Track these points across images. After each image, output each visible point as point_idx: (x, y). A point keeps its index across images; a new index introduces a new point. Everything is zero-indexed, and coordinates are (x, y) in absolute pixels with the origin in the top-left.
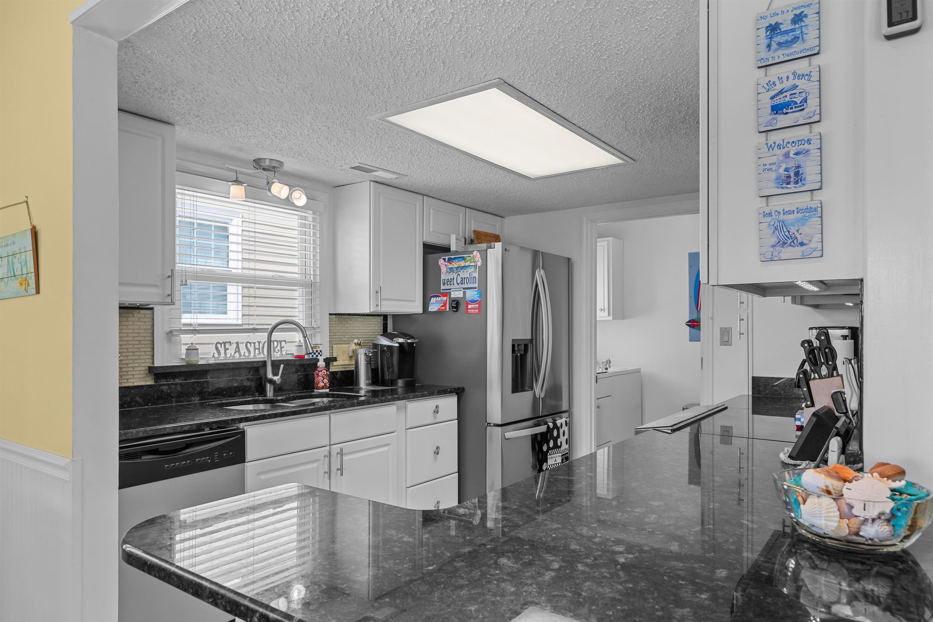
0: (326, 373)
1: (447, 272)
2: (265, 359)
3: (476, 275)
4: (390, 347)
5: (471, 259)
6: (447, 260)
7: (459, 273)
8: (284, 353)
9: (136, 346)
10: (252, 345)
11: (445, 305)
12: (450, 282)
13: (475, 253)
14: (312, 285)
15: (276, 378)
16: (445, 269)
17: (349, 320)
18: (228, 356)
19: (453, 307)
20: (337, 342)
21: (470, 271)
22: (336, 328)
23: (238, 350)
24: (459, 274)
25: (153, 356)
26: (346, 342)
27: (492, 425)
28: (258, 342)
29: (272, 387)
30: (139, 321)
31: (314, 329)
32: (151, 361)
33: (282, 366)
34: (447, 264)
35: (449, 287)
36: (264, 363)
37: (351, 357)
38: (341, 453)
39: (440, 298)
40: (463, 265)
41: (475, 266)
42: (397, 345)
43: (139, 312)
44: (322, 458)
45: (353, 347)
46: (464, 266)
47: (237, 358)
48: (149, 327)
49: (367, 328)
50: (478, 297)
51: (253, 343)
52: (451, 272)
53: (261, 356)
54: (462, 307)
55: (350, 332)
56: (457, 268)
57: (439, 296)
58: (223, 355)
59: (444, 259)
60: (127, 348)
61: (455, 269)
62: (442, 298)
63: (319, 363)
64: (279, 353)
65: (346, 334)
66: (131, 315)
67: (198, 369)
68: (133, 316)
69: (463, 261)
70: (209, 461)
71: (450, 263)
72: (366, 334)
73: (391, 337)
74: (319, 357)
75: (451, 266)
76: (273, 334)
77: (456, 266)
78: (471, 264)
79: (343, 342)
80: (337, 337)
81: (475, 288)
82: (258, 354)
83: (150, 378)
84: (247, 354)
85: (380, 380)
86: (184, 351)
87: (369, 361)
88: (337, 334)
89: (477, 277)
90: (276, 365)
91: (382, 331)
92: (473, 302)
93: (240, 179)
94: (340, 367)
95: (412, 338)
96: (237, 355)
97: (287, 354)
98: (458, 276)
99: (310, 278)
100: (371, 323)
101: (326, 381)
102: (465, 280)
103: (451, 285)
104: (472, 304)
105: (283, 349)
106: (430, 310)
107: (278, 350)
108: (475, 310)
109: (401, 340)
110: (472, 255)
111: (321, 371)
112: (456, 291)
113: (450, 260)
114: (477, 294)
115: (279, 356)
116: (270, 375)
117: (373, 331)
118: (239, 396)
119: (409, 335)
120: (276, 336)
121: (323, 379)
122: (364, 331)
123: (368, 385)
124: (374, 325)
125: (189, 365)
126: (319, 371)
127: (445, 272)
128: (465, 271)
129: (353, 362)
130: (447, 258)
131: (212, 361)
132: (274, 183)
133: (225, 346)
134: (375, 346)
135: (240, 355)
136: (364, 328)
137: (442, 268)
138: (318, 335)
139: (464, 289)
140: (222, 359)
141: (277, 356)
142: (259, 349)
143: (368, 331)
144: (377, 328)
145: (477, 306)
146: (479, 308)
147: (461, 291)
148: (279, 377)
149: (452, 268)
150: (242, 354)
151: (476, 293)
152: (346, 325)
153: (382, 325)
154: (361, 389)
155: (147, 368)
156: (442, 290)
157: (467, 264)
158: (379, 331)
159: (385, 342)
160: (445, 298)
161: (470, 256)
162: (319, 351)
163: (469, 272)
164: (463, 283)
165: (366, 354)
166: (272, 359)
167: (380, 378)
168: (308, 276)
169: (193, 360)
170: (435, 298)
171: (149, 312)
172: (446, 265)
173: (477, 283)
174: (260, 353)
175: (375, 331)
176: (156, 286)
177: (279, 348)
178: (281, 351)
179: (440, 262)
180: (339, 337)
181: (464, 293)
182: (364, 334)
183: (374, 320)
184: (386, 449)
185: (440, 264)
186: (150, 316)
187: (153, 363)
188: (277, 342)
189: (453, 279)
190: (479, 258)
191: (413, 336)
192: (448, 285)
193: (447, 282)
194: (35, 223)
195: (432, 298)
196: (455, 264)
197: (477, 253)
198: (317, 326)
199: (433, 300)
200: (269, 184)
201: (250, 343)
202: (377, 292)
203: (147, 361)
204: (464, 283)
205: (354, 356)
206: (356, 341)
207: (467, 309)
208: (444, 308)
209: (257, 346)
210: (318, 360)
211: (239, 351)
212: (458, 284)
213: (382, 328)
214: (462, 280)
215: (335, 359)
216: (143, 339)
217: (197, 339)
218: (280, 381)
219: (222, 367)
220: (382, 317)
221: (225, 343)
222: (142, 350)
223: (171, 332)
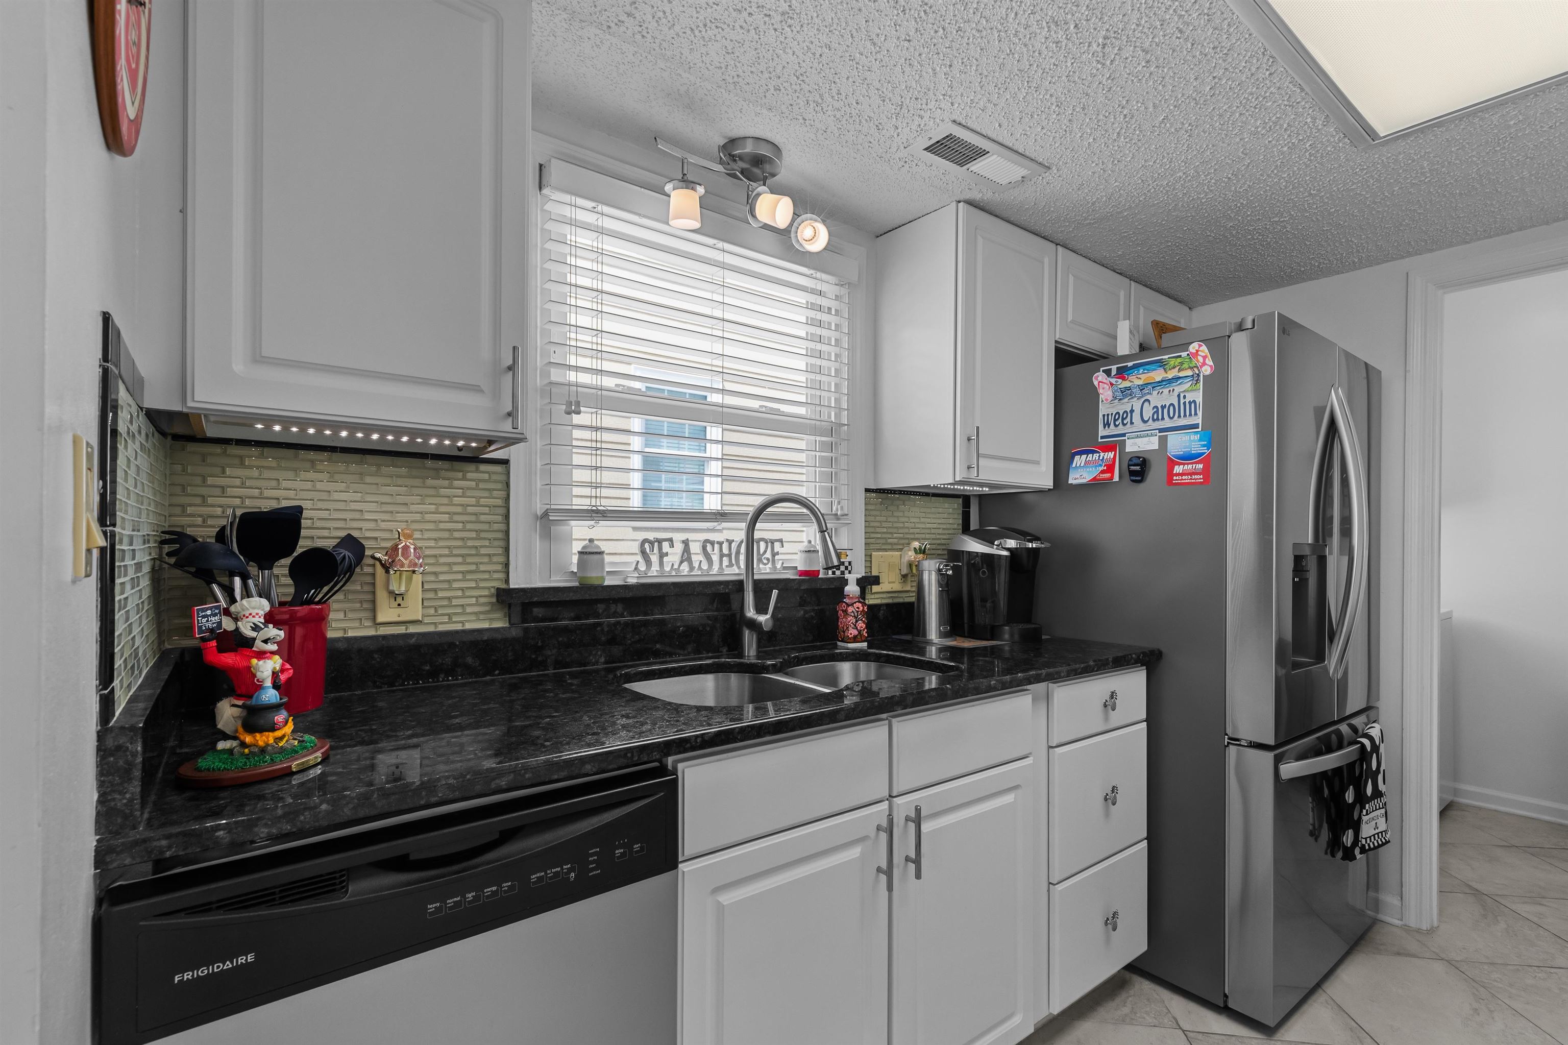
0: (861, 608)
1: (1115, 398)
2: (741, 578)
3: (1199, 397)
4: (989, 558)
5: (1182, 363)
6: (1114, 372)
7: (1148, 397)
8: (779, 566)
9: (470, 543)
10: (716, 546)
11: (1110, 468)
12: (1123, 419)
13: (1193, 348)
14: (833, 430)
15: (762, 618)
16: (1110, 393)
17: (901, 502)
18: (667, 568)
19: (1132, 473)
20: (878, 546)
21: (1178, 390)
22: (878, 518)
23: (686, 555)
24: (1148, 401)
25: (507, 565)
26: (895, 547)
27: (1244, 743)
28: (727, 540)
29: (755, 636)
30: (477, 488)
31: (838, 519)
32: (502, 576)
33: (775, 593)
34: (1113, 381)
35: (1121, 430)
36: (739, 586)
37: (904, 576)
38: (917, 819)
39: (1096, 456)
40: (1158, 379)
41: (1195, 378)
42: (1005, 553)
43: (477, 471)
44: (872, 832)
45: (911, 555)
46: (1162, 381)
47: (685, 574)
48: (499, 502)
49: (933, 521)
50: (1204, 446)
51: (718, 543)
52: (1125, 396)
53: (734, 571)
54: (1157, 473)
55: (903, 528)
56: (1142, 388)
57: (1093, 452)
58: (655, 567)
59: (1108, 373)
60: (449, 547)
61: (1136, 391)
62: (1102, 454)
63: (847, 589)
64: (770, 565)
65: (895, 530)
66: (460, 475)
67: (602, 595)
68: (464, 478)
69: (1161, 370)
70: (573, 874)
71: (1123, 379)
72: (933, 531)
73: (987, 537)
74: (847, 576)
75: (1126, 384)
76: (758, 525)
77: (1140, 382)
78: (1182, 374)
79: (890, 547)
80: (879, 536)
81: (1195, 426)
82: (727, 566)
83: (498, 615)
84: (705, 566)
85: (966, 626)
86: (575, 559)
87: (948, 585)
88: (878, 530)
89: (1199, 399)
90: (763, 588)
91: (961, 527)
92: (1188, 458)
93: (690, 177)
94: (884, 596)
95: (1036, 539)
96: (685, 567)
97: (785, 568)
98: (1146, 404)
99: (829, 416)
100: (940, 510)
101: (861, 625)
102: (1166, 411)
103: (1124, 425)
104: (1184, 464)
105: (777, 557)
106: (1071, 481)
107: (768, 559)
108: (1196, 477)
109: (1012, 543)
110: (1184, 354)
111: (852, 605)
112: (1137, 437)
113: (1122, 373)
114: (1200, 440)
115: (768, 571)
116: (751, 613)
117: (944, 527)
118: (689, 654)
119: (1030, 535)
120: (763, 530)
121: (857, 621)
122: (928, 526)
123: (943, 635)
124: (945, 516)
125: (585, 587)
126: (848, 605)
127: (1110, 398)
128: (1166, 391)
129: (910, 586)
130: (1114, 368)
131: (632, 581)
132: (759, 195)
133: (660, 548)
134: (955, 555)
135: (692, 568)
136: (929, 520)
137: (1101, 391)
138: (844, 532)
139: (1161, 430)
140: (654, 574)
141: (764, 571)
142: (729, 556)
143: (935, 526)
144: (951, 521)
145: (1201, 466)
146: (1206, 472)
147: (1152, 435)
148: (768, 616)
149: (1129, 388)
150: (696, 565)
151: (1197, 437)
152: (896, 514)
153: (960, 516)
154: (930, 643)
155: (493, 590)
156: (1102, 437)
157: (1170, 375)
158: (956, 526)
159: (975, 546)
160: (1111, 455)
161: (1180, 356)
162: (847, 564)
163: (1176, 393)
164: (1157, 419)
165: (939, 570)
166: (756, 577)
167: (966, 621)
168: (825, 411)
169: (593, 575)
170: (1084, 457)
171: (498, 468)
172: (1112, 384)
173: (1200, 413)
174: (730, 565)
175: (948, 526)
176: (476, 389)
177: (768, 555)
178: (774, 561)
179: (1097, 378)
180: (884, 536)
181: (1163, 441)
182: (928, 531)
183: (946, 505)
184: (1009, 798)
185: (1096, 383)
186: (502, 478)
187: (507, 581)
188: (766, 542)
189: (1132, 411)
190: (1205, 357)
191: (1038, 535)
192: (1116, 426)
193: (1115, 420)
195: (1077, 458)
196: (1136, 380)
197: (1200, 346)
198: (842, 513)
199: (1079, 460)
200: (751, 194)
201: (712, 543)
202: (969, 439)
203: (496, 576)
204: (1163, 419)
205: (913, 573)
206: (916, 544)
207: (1170, 474)
208: (1108, 475)
209: (725, 551)
210: (845, 582)
211: (689, 560)
212: (1145, 422)
213: (960, 522)
214: (1157, 412)
215: (876, 580)
216: (486, 527)
217: (601, 531)
218: (770, 624)
219: (653, 593)
220: (961, 500)
221: (660, 542)
222: (483, 551)
223: (546, 514)
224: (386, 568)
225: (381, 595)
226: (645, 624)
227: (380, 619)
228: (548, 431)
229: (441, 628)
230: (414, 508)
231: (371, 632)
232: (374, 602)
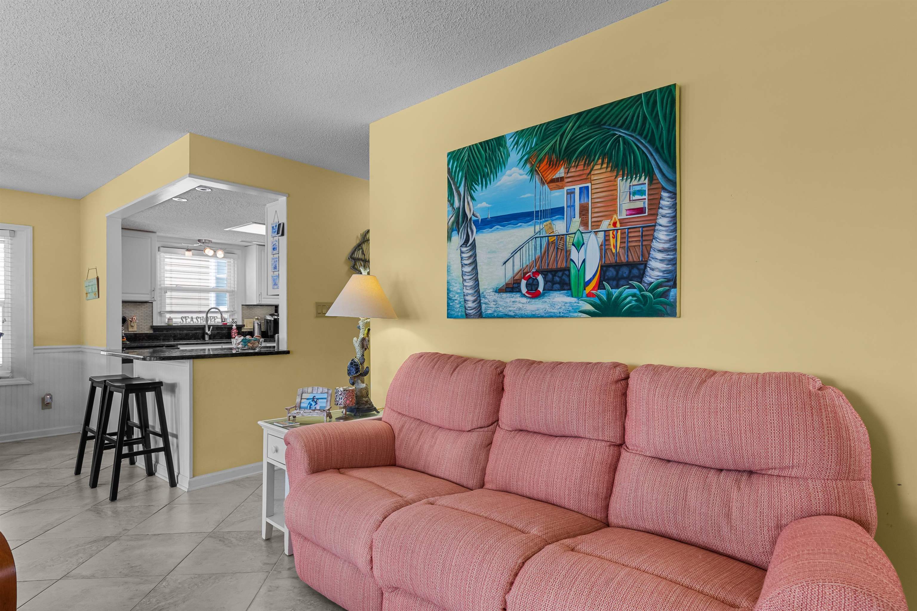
2: (205, 324)
4: (270, 320)
8: (215, 322)
9: (145, 318)
10: (199, 318)
14: (232, 292)
15: (209, 332)
18: (187, 322)
20: (244, 318)
22: (246, 311)
25: (153, 321)
26: (250, 318)
28: (201, 317)
29: (207, 336)
30: (147, 308)
31: (233, 312)
32: (152, 323)
33: (211, 327)
36: (205, 326)
37: (253, 324)
42: (273, 319)
43: (147, 305)
45: (254, 320)
47: (192, 323)
48: (151, 310)
53: (203, 323)
55: (254, 313)
58: (185, 322)
60: (142, 318)
63: (233, 327)
67: (173, 327)
68: (144, 306)
73: (272, 315)
76: (208, 313)
79: (248, 318)
82: (201, 322)
83: (151, 330)
84: (196, 322)
86: (167, 320)
87: (260, 326)
88: (246, 314)
93: (190, 248)
94: (248, 329)
99: (233, 289)
105: (216, 320)
109: (276, 317)
111: (235, 329)
115: (212, 323)
116: (207, 331)
120: (211, 314)
121: (235, 334)
125: (168, 326)
129: (253, 327)
131: (179, 325)
134: (264, 320)
138: (236, 315)
140: (184, 324)
142: (202, 320)
152: (252, 310)
153: (274, 311)
155: (150, 326)
162: (235, 322)
165: (259, 323)
166: (209, 324)
168: (231, 288)
169: (170, 323)
176: (148, 294)
178: (213, 321)
180: (248, 315)
186: (151, 305)
187: (153, 324)
188: (211, 317)
194: (98, 275)
200: (205, 249)
202: (259, 295)
203: (150, 323)
206: (257, 317)
210: (233, 326)
211: (193, 321)
215: (244, 326)
216: (148, 314)
217: (172, 316)
218: (211, 333)
219: (184, 327)
220: (274, 307)
221: (186, 317)
222: (148, 319)
223: (160, 312)
224: (131, 321)
225: (129, 326)
226: (182, 333)
227: (129, 330)
228: (161, 296)
229: (140, 332)
230: (135, 311)
231: (128, 333)
232: (128, 327)
